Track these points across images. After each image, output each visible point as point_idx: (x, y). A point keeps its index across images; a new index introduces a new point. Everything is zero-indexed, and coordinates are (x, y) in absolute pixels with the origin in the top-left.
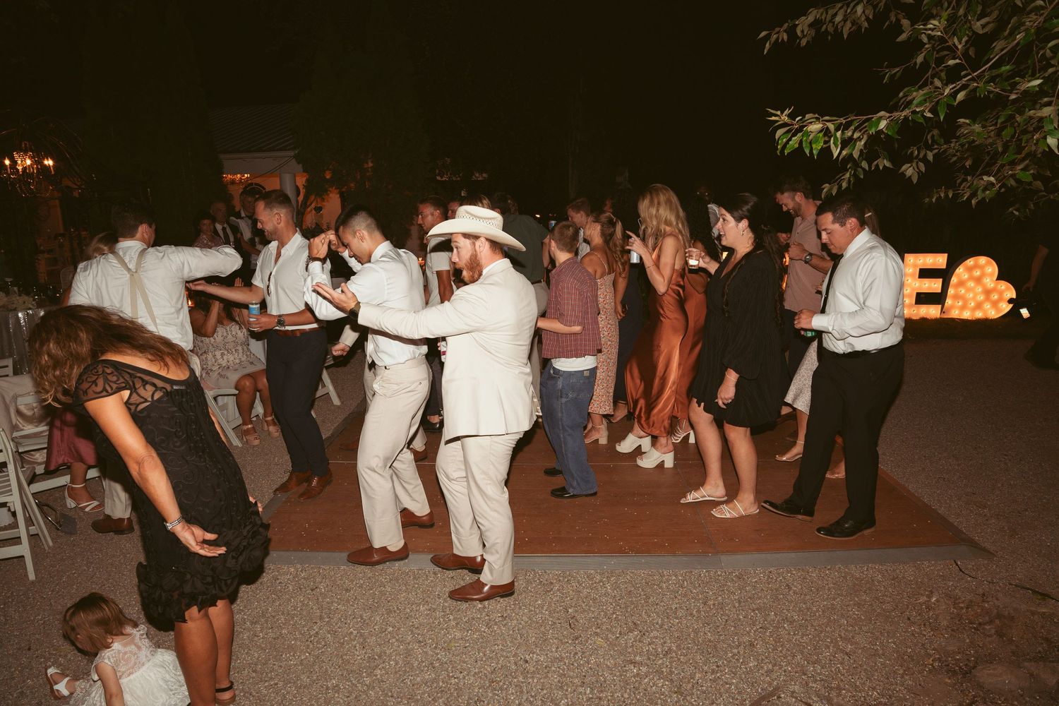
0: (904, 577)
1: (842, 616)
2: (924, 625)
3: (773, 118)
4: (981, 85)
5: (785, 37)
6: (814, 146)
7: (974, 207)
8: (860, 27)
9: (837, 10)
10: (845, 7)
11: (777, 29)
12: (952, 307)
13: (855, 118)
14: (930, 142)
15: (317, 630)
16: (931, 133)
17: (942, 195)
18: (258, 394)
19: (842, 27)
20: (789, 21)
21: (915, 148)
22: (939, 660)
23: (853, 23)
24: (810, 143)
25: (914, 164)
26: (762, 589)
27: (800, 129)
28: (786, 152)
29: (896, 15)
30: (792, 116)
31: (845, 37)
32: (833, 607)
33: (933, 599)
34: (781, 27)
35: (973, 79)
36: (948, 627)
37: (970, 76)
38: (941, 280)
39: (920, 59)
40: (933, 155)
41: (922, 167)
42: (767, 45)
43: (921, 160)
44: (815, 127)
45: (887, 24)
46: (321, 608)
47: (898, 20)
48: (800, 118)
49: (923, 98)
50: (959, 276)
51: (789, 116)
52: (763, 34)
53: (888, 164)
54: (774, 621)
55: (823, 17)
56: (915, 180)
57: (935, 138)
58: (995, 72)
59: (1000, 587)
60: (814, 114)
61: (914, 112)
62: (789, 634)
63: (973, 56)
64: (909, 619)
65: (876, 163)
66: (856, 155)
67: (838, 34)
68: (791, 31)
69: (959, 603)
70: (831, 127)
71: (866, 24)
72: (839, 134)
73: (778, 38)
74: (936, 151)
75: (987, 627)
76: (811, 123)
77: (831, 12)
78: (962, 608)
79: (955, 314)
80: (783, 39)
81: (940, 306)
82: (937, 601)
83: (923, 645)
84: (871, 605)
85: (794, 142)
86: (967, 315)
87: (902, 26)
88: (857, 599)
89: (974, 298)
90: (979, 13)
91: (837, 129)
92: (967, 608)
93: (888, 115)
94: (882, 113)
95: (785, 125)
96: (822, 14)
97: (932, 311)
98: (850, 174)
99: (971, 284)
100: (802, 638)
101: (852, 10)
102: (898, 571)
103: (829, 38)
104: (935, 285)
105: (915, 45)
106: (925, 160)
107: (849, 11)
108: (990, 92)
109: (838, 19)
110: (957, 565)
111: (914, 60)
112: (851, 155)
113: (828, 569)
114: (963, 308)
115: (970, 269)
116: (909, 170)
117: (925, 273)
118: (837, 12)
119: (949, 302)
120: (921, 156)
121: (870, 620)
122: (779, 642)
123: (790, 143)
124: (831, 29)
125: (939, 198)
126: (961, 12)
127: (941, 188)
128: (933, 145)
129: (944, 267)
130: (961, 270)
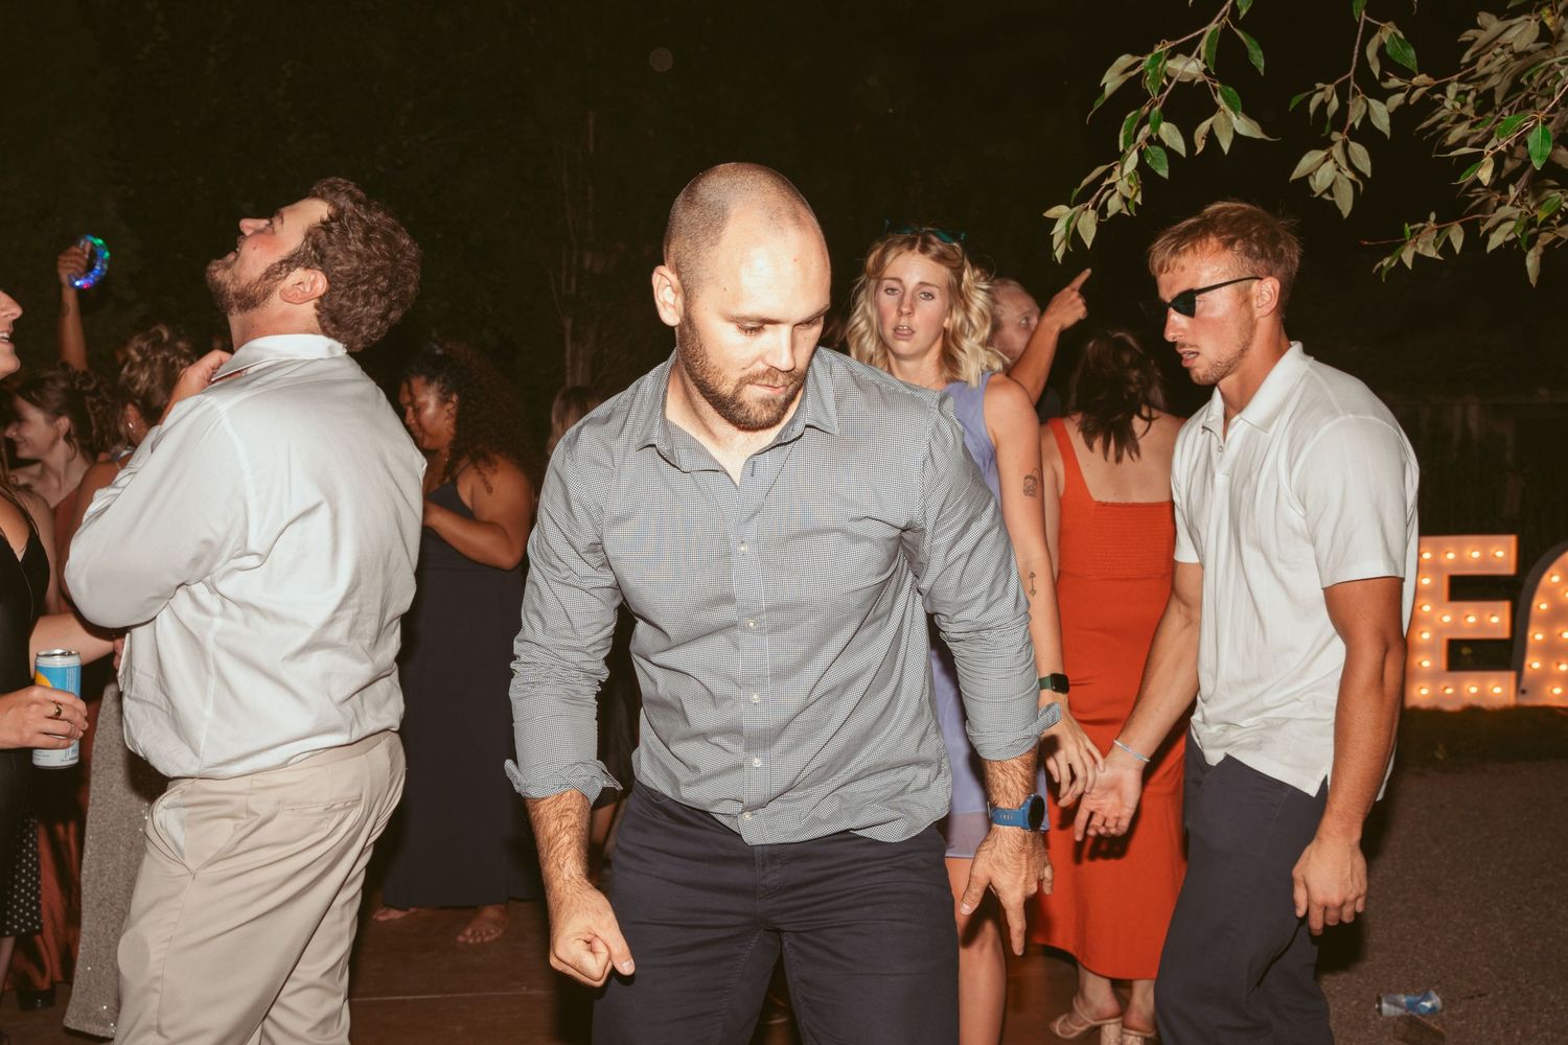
12: (1545, 676)
14: (1376, 69)
21: (1330, 88)
25: (1337, 151)
38: (1504, 607)
40: (1392, 116)
41: (1361, 156)
43: (1354, 135)
50: (1552, 594)
53: (1245, 127)
56: (1345, 203)
65: (1204, 127)
74: (1398, 99)
79: (1554, 694)
81: (1510, 676)
97: (1493, 689)
104: (1492, 619)
106: (1366, 133)
117: (1465, 588)
119: (1534, 664)
120: (1355, 118)
127: (1426, 219)
128: (1385, 78)
129: (1509, 569)
130: (1555, 579)
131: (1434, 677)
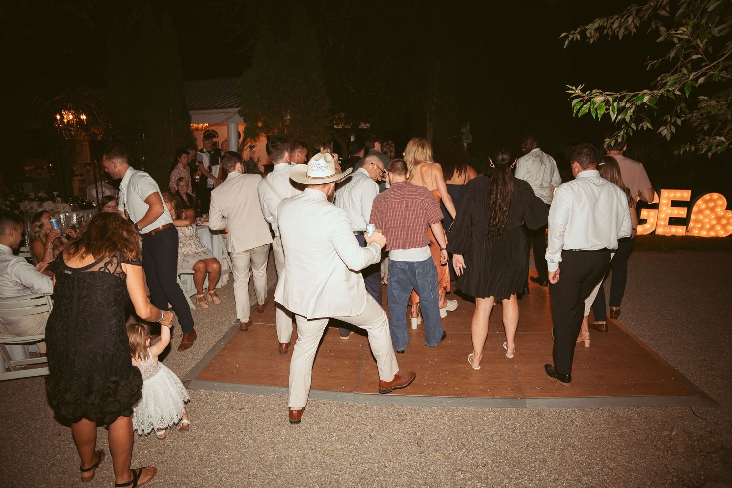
0: (653, 417)
1: (609, 443)
2: (667, 451)
3: (570, 92)
4: (716, 72)
5: (579, 37)
6: (598, 112)
7: (709, 158)
8: (631, 32)
9: (614, 20)
10: (620, 18)
11: (573, 32)
12: (694, 228)
13: (626, 93)
14: (679, 112)
15: (243, 436)
16: (680, 106)
17: (687, 149)
18: (208, 274)
19: (618, 31)
20: (581, 26)
21: (668, 116)
22: (677, 476)
23: (626, 29)
24: (596, 109)
25: (668, 127)
26: (554, 423)
27: (589, 100)
28: (579, 115)
29: (656, 24)
30: (583, 91)
31: (620, 38)
32: (603, 437)
33: (674, 433)
34: (576, 30)
35: (710, 69)
36: (684, 453)
37: (709, 67)
38: (686, 209)
39: (672, 54)
40: (681, 121)
41: (673, 129)
42: (566, 42)
43: (672, 124)
44: (599, 99)
45: (649, 30)
46: (246, 422)
47: (657, 28)
48: (589, 92)
49: (673, 82)
50: (699, 206)
51: (581, 90)
52: (563, 34)
53: (649, 126)
54: (561, 445)
55: (605, 25)
56: (668, 138)
57: (683, 109)
58: (727, 64)
59: (724, 427)
60: (599, 90)
61: (668, 91)
62: (571, 454)
63: (712, 53)
64: (656, 446)
65: (641, 125)
66: (627, 119)
67: (615, 36)
68: (583, 33)
69: (693, 437)
70: (611, 99)
71: (635, 30)
72: (616, 104)
73: (573, 38)
74: (684, 118)
75: (714, 456)
76: (596, 96)
77: (610, 21)
78: (695, 440)
79: (695, 233)
80: (577, 38)
81: (685, 227)
82: (677, 434)
83: (665, 465)
84: (630, 435)
85: (585, 109)
86: (704, 234)
87: (660, 31)
88: (619, 431)
89: (709, 222)
90: (717, 22)
91: (614, 101)
92: (699, 441)
93: (649, 92)
94: (645, 91)
95: (578, 96)
96: (604, 23)
97: (679, 231)
98: (624, 132)
99: (707, 212)
100: (580, 457)
101: (625, 20)
102: (649, 413)
103: (609, 39)
104: (681, 212)
105: (669, 44)
106: (675, 124)
107: (622, 21)
108: (723, 77)
109: (615, 26)
110: (692, 409)
111: (668, 55)
112: (624, 119)
113: (601, 410)
114: (701, 229)
115: (706, 202)
116: (664, 131)
117: (675, 204)
118: (614, 21)
119: (691, 224)
120: (673, 121)
121: (628, 446)
122: (564, 459)
123: (582, 109)
124: (610, 33)
125: (685, 151)
126: (704, 21)
127: (687, 144)
128: (681, 114)
129: (688, 199)
130: (700, 202)
131: (664, 226)
